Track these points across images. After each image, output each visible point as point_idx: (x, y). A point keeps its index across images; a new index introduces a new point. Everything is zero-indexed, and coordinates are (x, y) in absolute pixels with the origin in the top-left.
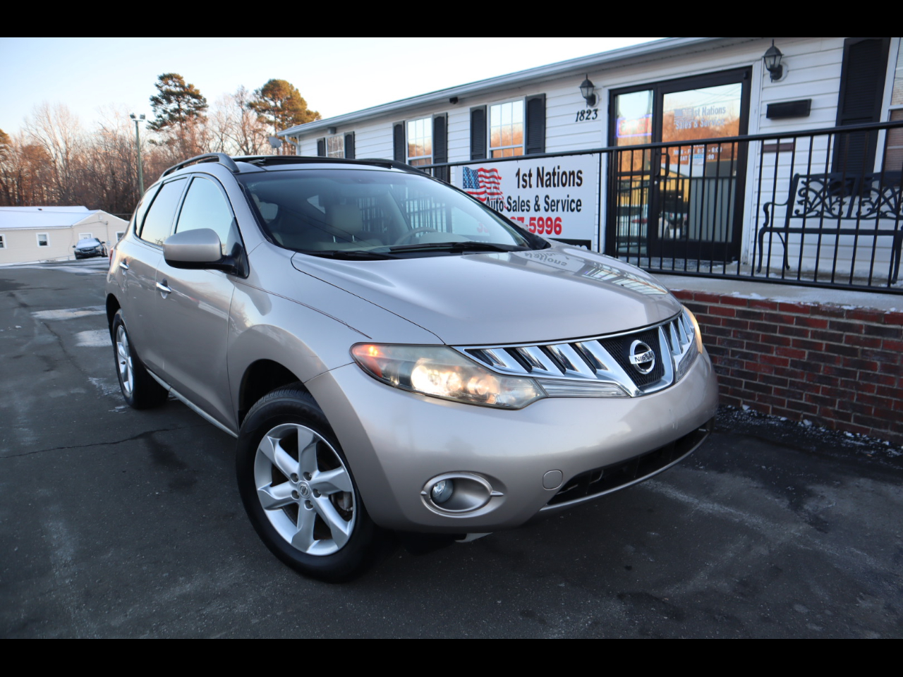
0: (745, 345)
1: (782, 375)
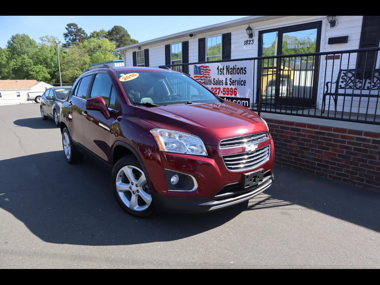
0: (317, 146)
1: (333, 160)
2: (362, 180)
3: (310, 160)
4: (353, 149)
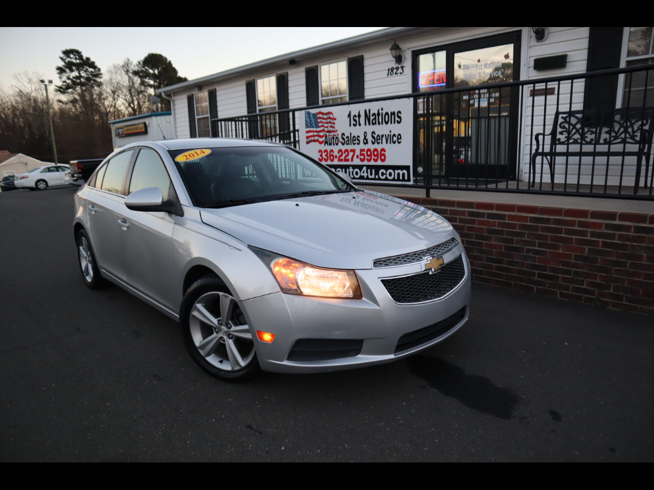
0: (537, 244)
1: (567, 267)
2: (620, 298)
3: (524, 268)
4: (600, 245)
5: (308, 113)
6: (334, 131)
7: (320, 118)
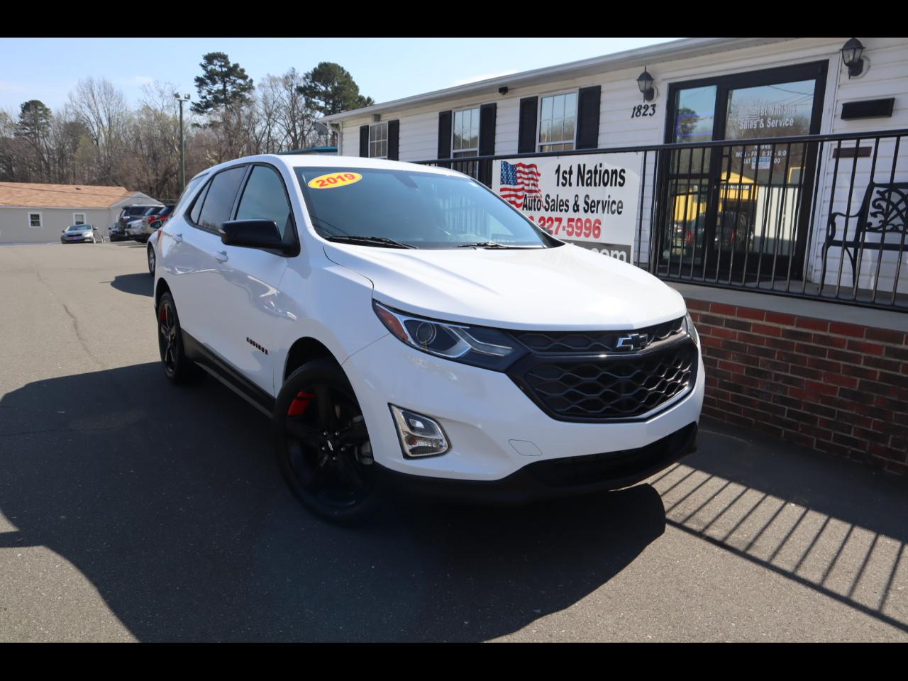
0: (790, 368)
1: (829, 405)
3: (770, 400)
4: (878, 377)
5: (506, 164)
6: (536, 191)
7: (520, 172)
